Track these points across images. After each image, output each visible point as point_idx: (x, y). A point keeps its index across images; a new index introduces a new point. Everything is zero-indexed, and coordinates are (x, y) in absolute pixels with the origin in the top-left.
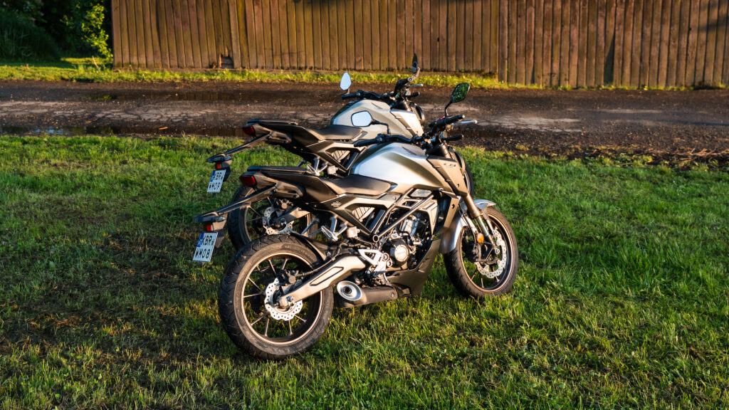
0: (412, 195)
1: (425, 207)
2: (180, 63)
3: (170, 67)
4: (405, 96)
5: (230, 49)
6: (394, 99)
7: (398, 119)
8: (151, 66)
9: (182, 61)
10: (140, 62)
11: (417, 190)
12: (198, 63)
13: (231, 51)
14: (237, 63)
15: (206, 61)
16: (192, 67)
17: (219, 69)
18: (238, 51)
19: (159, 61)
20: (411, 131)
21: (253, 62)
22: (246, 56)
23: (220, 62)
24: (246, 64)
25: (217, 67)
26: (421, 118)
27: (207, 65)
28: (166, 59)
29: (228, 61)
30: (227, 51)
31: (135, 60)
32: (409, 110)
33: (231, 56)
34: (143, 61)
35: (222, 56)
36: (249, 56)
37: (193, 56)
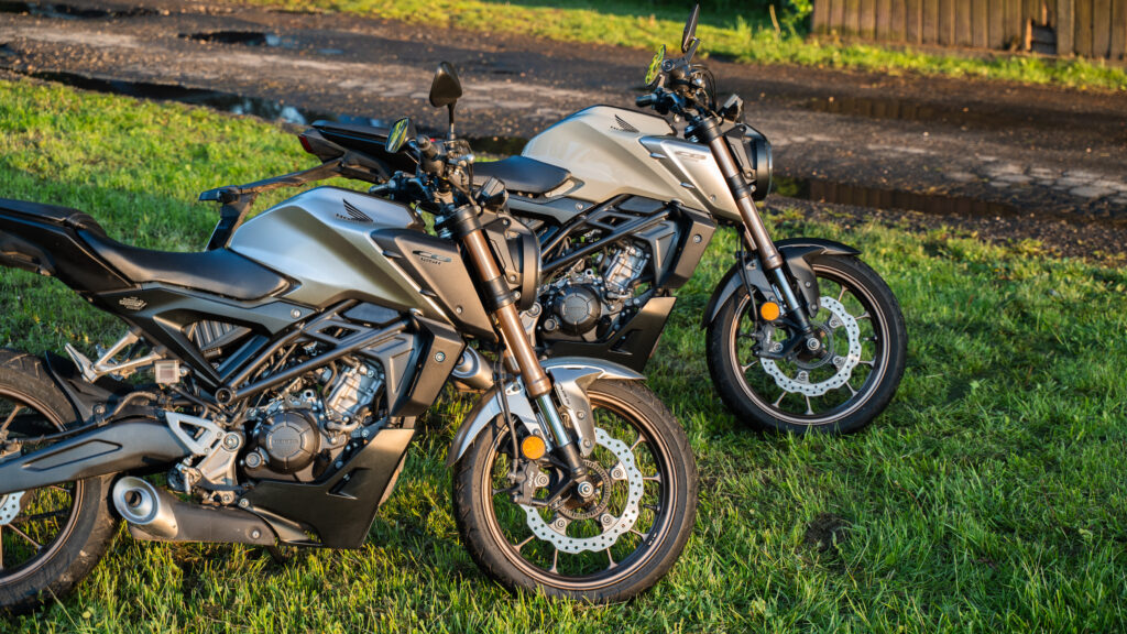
0: (349, 314)
1: (377, 348)
2: (944, 35)
3: (924, 41)
5: (1052, 8)
8: (884, 35)
9: (947, 29)
10: (864, 27)
11: (364, 305)
12: (981, 35)
13: (1053, 13)
14: (1064, 41)
15: (999, 35)
16: (966, 45)
17: (1025, 53)
18: (1068, 12)
19: (900, 27)
21: (1101, 42)
22: (1085, 27)
23: (1028, 38)
24: (1085, 47)
25: (1020, 48)
27: (998, 41)
28: (915, 22)
29: (1045, 37)
30: (1044, 12)
31: (853, 22)
33: (1053, 24)
34: (870, 24)
35: (1033, 23)
36: (1092, 27)
37: (972, 19)
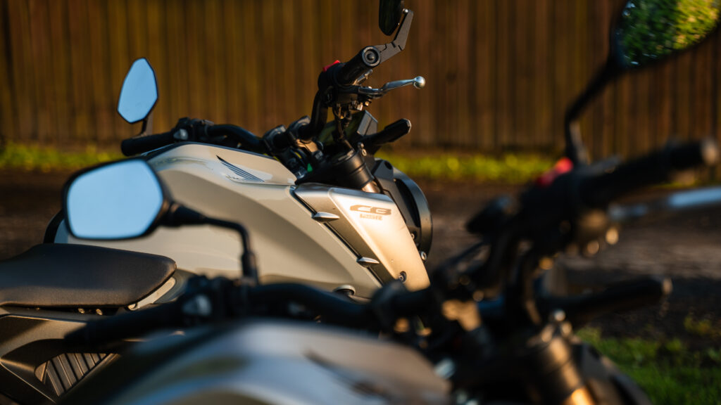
4: (355, 140)
6: (311, 147)
7: (326, 222)
20: (378, 270)
26: (417, 221)
32: (369, 188)
